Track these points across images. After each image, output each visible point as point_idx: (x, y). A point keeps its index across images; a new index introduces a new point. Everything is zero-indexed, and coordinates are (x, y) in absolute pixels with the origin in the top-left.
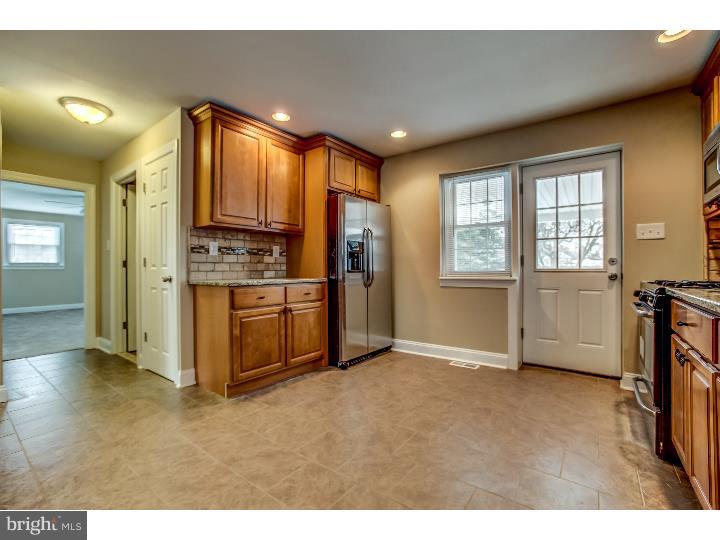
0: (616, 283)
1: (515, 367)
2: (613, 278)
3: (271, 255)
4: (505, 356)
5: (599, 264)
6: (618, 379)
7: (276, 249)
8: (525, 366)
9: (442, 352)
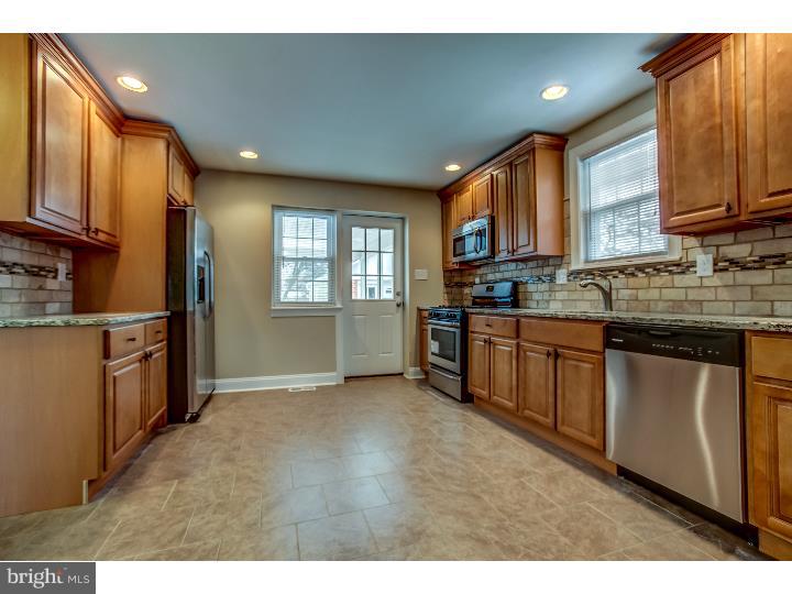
0: (401, 309)
1: (342, 381)
2: (398, 305)
3: (55, 277)
4: (334, 374)
5: (390, 296)
6: (402, 374)
7: (62, 268)
8: (347, 379)
9: (280, 382)
